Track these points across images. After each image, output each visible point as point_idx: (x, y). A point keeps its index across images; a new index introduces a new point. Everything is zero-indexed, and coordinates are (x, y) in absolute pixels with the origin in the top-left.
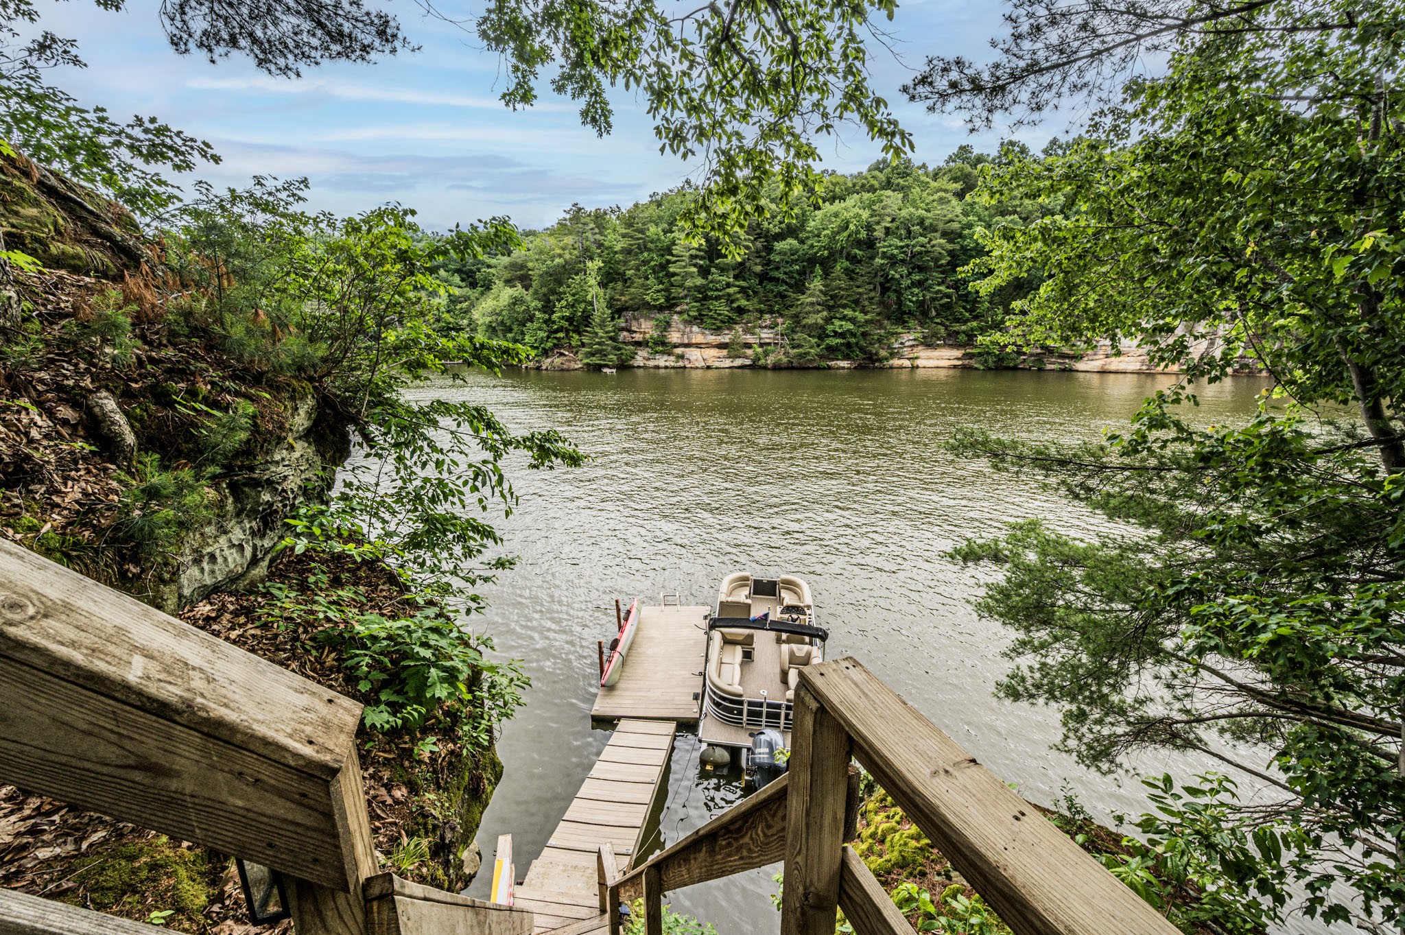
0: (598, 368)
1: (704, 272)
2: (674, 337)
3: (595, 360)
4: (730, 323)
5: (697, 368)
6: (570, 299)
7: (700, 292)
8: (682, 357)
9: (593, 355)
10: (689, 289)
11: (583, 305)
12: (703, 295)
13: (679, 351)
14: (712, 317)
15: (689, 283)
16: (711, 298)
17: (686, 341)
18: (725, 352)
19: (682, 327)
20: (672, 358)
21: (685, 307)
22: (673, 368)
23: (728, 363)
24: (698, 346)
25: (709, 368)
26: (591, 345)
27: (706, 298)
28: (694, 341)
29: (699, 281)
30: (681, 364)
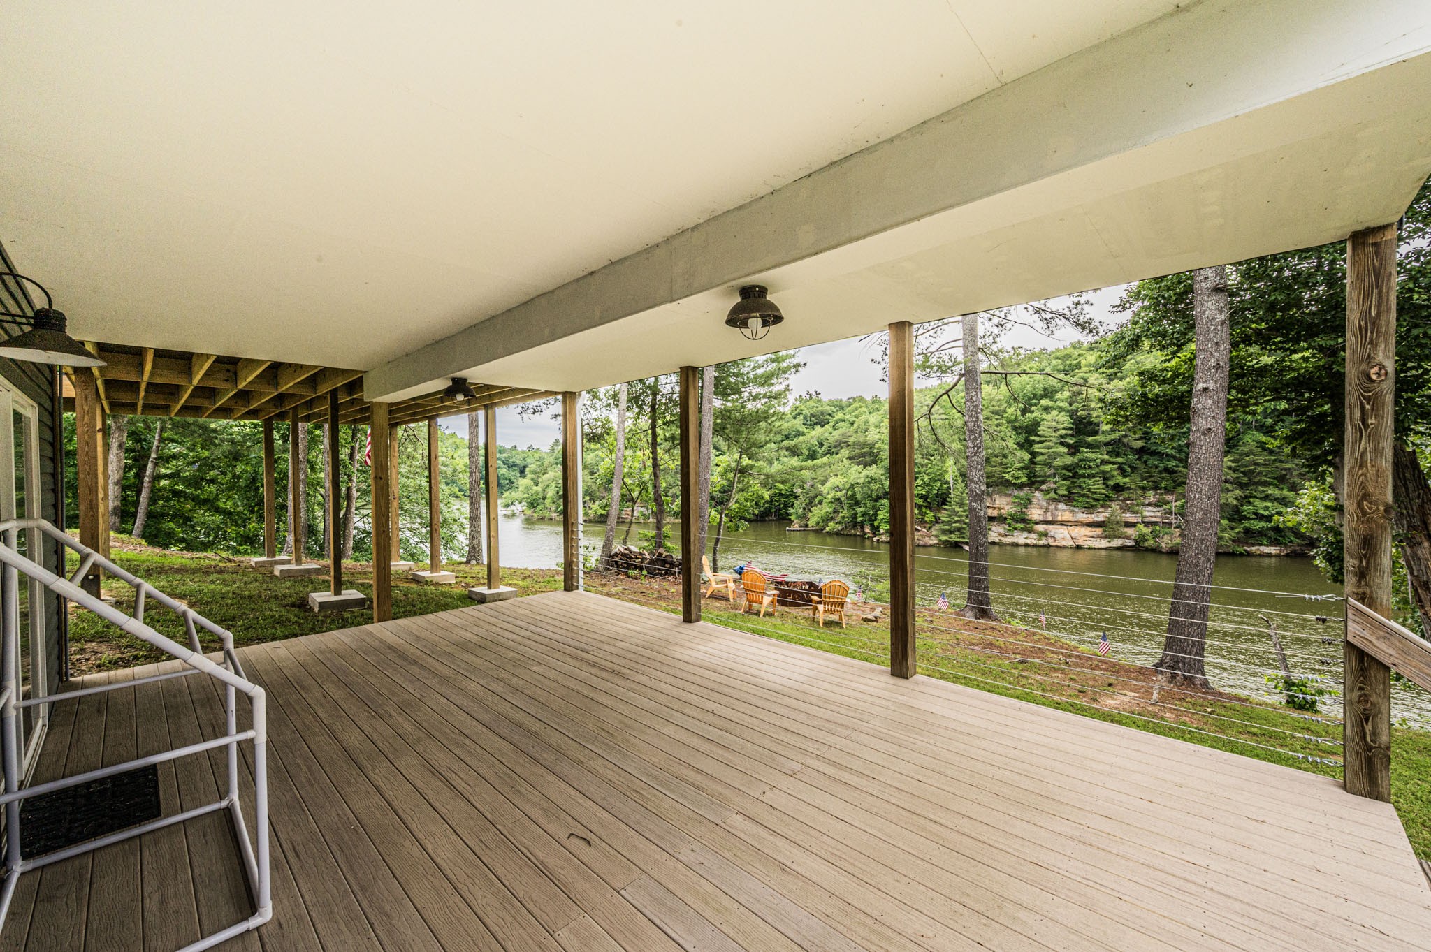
0: (956, 546)
1: (1074, 449)
2: (1035, 514)
3: (954, 538)
4: (1105, 501)
5: (1064, 547)
6: (926, 478)
7: (1069, 471)
8: (1045, 535)
9: (951, 532)
10: (1056, 468)
11: (938, 484)
12: (1072, 473)
13: (1041, 528)
14: (1084, 496)
15: (1058, 462)
16: (1083, 476)
17: (1050, 519)
18: (1099, 531)
19: (1045, 504)
20: (1034, 536)
21: (1053, 486)
22: (1035, 546)
23: (1104, 543)
24: (1063, 523)
25: (1079, 547)
26: (948, 523)
27: (1075, 475)
28: (1059, 519)
29: (1069, 460)
30: (1044, 541)
